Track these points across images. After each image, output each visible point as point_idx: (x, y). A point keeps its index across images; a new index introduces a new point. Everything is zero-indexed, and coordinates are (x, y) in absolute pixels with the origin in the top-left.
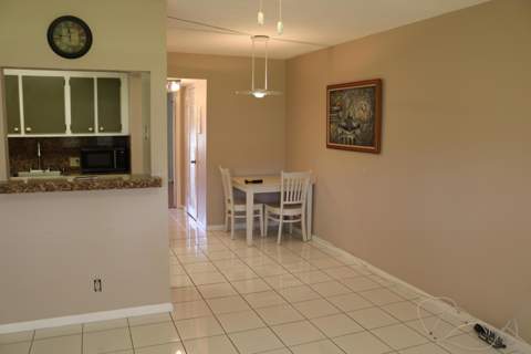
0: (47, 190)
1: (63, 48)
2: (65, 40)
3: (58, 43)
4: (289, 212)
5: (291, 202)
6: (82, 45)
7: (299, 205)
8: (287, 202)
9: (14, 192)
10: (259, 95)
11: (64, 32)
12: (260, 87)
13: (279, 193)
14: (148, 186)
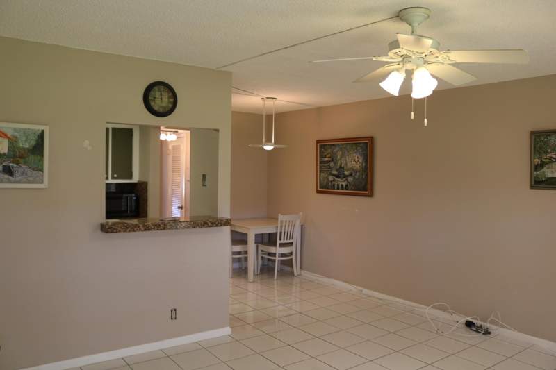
0: (145, 230)
1: (156, 108)
2: (158, 101)
3: (152, 104)
4: (285, 250)
5: (286, 241)
6: (170, 106)
7: (292, 244)
8: (282, 242)
9: (120, 231)
10: (269, 148)
11: (157, 95)
12: (269, 141)
13: (276, 233)
14: (221, 225)
